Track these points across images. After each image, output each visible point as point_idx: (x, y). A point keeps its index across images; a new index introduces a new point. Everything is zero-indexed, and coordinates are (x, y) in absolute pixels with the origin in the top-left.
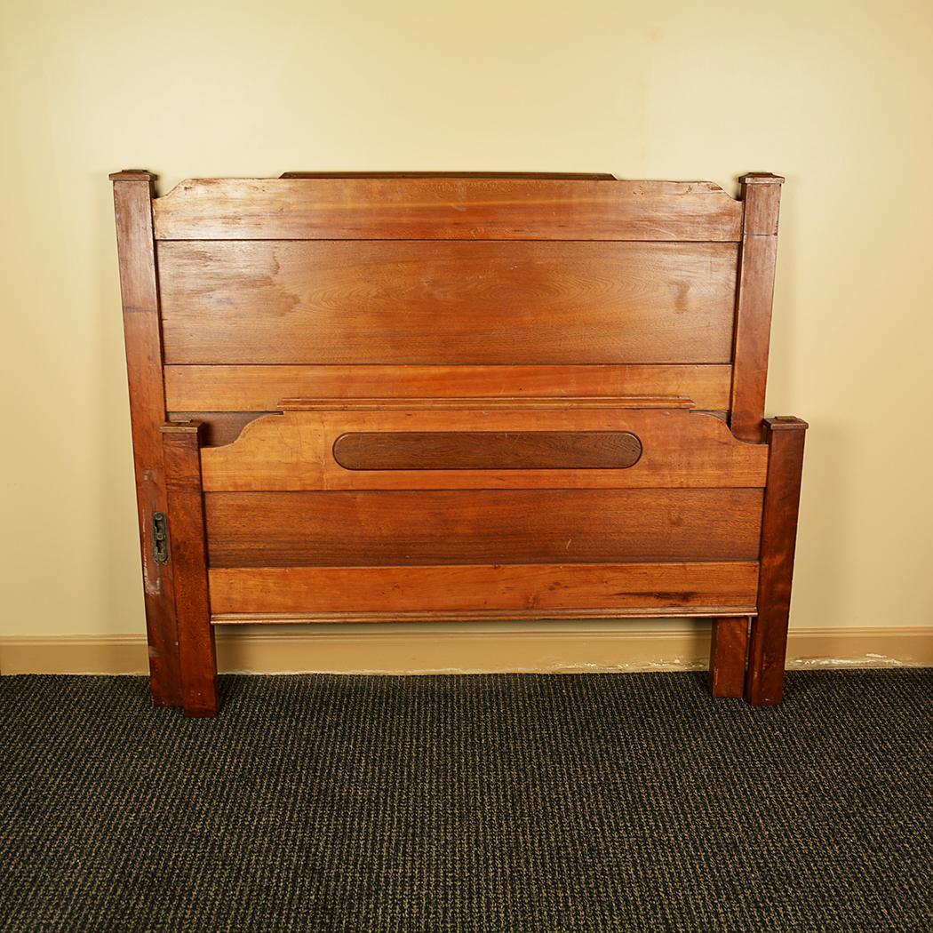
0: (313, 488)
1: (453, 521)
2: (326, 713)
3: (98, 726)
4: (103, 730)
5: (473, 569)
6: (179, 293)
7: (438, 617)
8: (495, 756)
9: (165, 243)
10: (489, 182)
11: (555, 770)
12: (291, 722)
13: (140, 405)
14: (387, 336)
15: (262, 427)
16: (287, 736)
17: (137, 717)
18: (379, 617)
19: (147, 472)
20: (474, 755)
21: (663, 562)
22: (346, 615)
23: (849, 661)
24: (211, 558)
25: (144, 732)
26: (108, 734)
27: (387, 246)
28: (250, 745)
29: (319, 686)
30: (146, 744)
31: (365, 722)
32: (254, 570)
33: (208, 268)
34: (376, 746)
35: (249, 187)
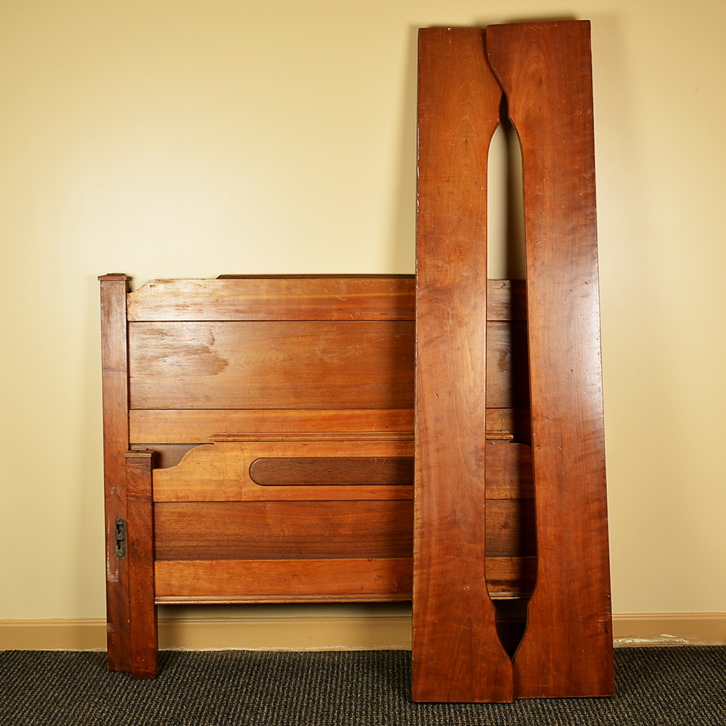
0: (234, 499)
1: (337, 524)
2: (240, 677)
3: (65, 685)
4: (69, 687)
5: (352, 561)
6: (143, 358)
7: (326, 599)
8: (367, 705)
9: (134, 324)
10: (363, 280)
11: (412, 715)
12: (213, 682)
13: (111, 439)
14: (290, 389)
15: (198, 453)
16: (209, 692)
17: (95, 679)
18: (282, 599)
19: (113, 488)
20: (351, 704)
21: (495, 556)
22: (257, 597)
23: (648, 640)
24: (157, 553)
25: (100, 689)
26: (72, 690)
27: (291, 325)
28: (180, 697)
29: (236, 659)
30: (101, 697)
31: (269, 683)
32: (188, 562)
33: (164, 341)
34: (276, 699)
35: (195, 285)
